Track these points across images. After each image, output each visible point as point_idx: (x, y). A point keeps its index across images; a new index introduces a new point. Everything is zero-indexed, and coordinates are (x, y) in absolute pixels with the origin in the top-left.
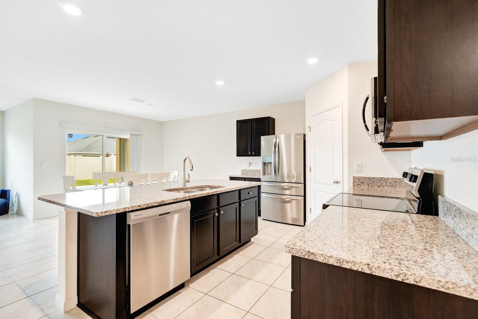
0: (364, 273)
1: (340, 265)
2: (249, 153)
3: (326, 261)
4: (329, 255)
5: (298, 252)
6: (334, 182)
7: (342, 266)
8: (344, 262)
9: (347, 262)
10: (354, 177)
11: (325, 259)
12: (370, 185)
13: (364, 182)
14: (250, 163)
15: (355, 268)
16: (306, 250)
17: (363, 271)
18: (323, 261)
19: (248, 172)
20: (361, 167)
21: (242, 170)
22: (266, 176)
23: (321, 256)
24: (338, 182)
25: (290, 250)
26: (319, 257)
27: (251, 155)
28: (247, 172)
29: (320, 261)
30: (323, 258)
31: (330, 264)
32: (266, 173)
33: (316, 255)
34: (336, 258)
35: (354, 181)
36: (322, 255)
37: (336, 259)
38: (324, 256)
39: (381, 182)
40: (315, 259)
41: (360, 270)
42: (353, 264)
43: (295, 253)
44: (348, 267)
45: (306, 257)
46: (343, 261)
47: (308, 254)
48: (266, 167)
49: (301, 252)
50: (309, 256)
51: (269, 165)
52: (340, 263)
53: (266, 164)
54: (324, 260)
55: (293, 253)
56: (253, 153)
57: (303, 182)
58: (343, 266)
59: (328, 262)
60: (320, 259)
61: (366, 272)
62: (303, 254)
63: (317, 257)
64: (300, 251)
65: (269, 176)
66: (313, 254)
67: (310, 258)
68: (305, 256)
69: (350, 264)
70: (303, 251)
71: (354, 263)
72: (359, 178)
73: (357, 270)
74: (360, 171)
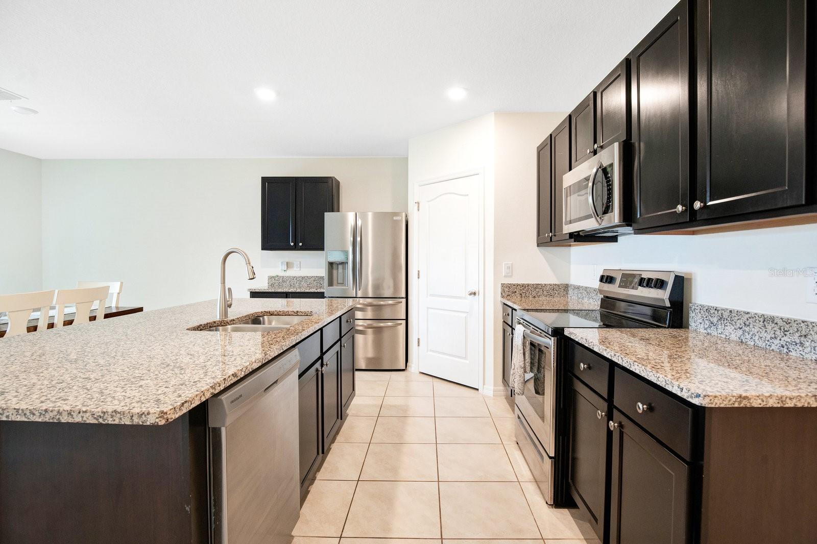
0: (811, 408)
1: (782, 405)
2: (292, 244)
3: (765, 403)
4: (767, 395)
5: (723, 400)
6: (470, 292)
7: (785, 406)
8: (788, 400)
9: (790, 399)
10: (503, 285)
11: (763, 401)
12: (523, 295)
13: (515, 292)
14: (287, 263)
15: (799, 405)
16: (735, 394)
17: (809, 406)
18: (760, 404)
19: (283, 281)
20: (511, 269)
21: (271, 278)
22: (335, 287)
23: (757, 398)
24: (475, 294)
25: (711, 400)
26: (755, 401)
27: (295, 248)
28: (281, 281)
29: (756, 406)
30: (760, 401)
31: (769, 407)
32: (335, 282)
33: (750, 399)
34: (777, 396)
35: (503, 291)
36: (758, 396)
37: (777, 398)
38: (761, 397)
39: (537, 290)
40: (748, 405)
41: (806, 405)
42: (798, 399)
43: (718, 404)
44: (792, 405)
45: (736, 405)
46: (786, 398)
47: (739, 400)
48: (335, 272)
49: (728, 399)
50: (740, 403)
51: (340, 267)
52: (782, 402)
53: (335, 266)
54: (761, 402)
55: (716, 404)
56: (301, 244)
57: (404, 295)
58: (787, 406)
59: (766, 405)
60: (756, 404)
61: (812, 406)
62: (731, 402)
63: (751, 401)
64: (726, 398)
65: (340, 287)
66: (746, 398)
67: (742, 405)
68: (734, 404)
69: (794, 401)
70: (731, 398)
71: (799, 397)
72: (509, 286)
73: (803, 405)
74: (509, 275)
